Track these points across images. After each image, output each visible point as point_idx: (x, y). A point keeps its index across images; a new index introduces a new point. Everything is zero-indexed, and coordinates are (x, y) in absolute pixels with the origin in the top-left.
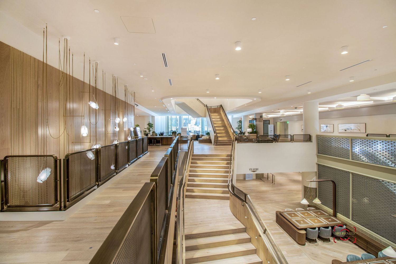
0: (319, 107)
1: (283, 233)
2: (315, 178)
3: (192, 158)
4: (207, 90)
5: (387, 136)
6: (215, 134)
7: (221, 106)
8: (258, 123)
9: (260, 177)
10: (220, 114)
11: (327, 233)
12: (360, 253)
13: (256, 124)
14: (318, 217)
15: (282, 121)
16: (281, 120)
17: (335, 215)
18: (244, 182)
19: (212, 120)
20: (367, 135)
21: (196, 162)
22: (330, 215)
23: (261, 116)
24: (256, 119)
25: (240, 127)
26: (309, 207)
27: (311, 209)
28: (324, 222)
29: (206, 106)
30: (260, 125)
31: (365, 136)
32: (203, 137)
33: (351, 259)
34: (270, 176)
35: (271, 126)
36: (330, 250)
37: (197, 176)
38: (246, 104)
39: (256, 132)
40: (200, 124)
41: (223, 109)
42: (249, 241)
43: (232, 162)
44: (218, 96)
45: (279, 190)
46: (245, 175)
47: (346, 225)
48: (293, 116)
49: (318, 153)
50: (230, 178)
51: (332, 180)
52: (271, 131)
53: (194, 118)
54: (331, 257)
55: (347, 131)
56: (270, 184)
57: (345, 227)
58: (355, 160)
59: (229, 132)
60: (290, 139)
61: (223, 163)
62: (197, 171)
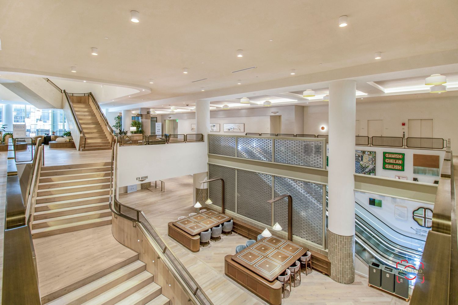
0: (210, 107)
1: (176, 246)
2: (206, 179)
3: (41, 173)
4: (72, 68)
5: (260, 135)
6: (82, 135)
7: (91, 94)
8: (144, 120)
9: (146, 187)
10: (88, 106)
11: (218, 232)
12: (245, 242)
13: (142, 121)
14: (210, 218)
15: (171, 119)
16: (171, 117)
17: (224, 212)
18: (126, 196)
19: (75, 113)
20: (246, 134)
21: (50, 179)
22: (220, 213)
23: (148, 112)
24: (141, 115)
25: (119, 125)
26: (201, 209)
27: (203, 211)
28: (215, 221)
29: (63, 92)
30: (147, 123)
31: (245, 135)
32: (59, 140)
33: (239, 250)
34: (159, 183)
35: (159, 125)
36: (221, 248)
37: (54, 200)
38: (129, 95)
39: (142, 132)
40: (48, 119)
41: (94, 99)
42: (144, 268)
43: (114, 172)
44: (89, 79)
45: (169, 197)
46: (127, 187)
47: (232, 219)
48: (183, 113)
49: (209, 153)
50: (112, 194)
51: (222, 178)
52: (158, 131)
53: (37, 109)
54: (223, 253)
55: (231, 131)
56: (158, 193)
57: (232, 221)
58: (240, 157)
59: (104, 131)
60: (184, 140)
61: (98, 176)
62: (52, 193)
